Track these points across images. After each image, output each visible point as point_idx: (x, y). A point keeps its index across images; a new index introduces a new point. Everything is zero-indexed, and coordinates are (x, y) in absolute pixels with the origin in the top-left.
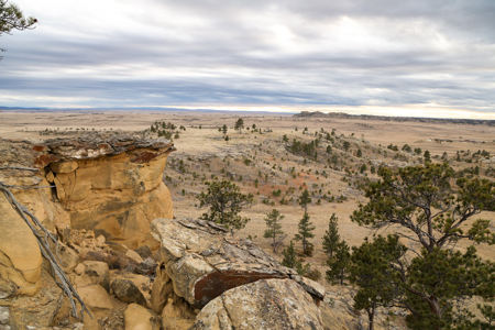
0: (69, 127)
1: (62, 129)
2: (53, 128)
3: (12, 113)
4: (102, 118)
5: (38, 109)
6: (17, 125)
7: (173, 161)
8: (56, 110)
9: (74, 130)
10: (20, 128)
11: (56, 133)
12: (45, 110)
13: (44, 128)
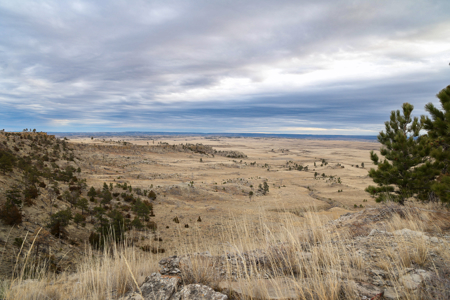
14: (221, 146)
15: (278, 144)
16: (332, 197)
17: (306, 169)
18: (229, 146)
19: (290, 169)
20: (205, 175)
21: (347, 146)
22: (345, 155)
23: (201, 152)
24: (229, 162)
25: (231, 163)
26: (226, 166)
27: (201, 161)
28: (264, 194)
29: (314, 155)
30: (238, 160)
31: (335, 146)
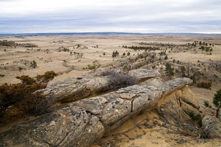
0: (150, 41)
1: (148, 42)
2: (144, 42)
3: (129, 35)
4: (163, 37)
5: (138, 34)
6: (131, 40)
7: (217, 65)
8: (144, 34)
9: (153, 43)
10: (133, 41)
11: (145, 44)
12: (140, 34)
13: (141, 42)
14: (24, 41)
15: (58, 38)
16: (74, 65)
17: (68, 50)
18: (29, 41)
19: (60, 51)
20: (3, 60)
21: (93, 38)
22: (91, 42)
23: (7, 45)
24: (24, 50)
25: (25, 50)
26: (21, 52)
27: (5, 50)
28: (34, 68)
29: (75, 43)
30: (31, 48)
31: (87, 38)
